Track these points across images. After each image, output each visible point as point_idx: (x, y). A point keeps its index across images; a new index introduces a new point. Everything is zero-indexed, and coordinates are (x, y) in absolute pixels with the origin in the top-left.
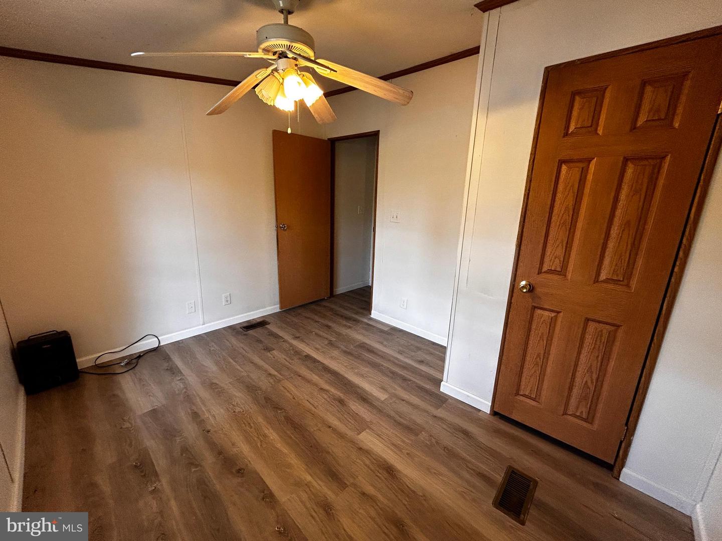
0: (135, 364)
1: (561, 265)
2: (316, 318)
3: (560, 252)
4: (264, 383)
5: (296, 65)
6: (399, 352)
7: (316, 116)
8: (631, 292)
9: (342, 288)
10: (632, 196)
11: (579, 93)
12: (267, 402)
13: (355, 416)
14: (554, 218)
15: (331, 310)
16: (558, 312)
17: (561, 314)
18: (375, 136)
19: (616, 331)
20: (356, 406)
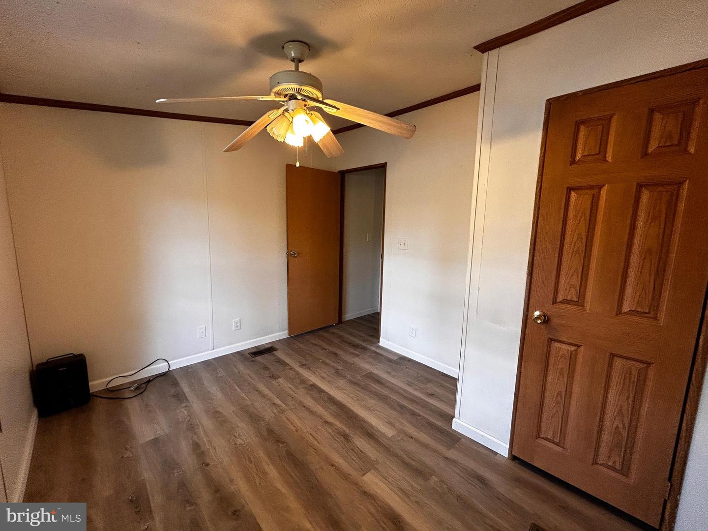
0: (144, 389)
1: (578, 295)
2: (325, 345)
3: (576, 281)
4: (268, 414)
5: (305, 105)
6: (408, 384)
7: (325, 151)
8: (659, 326)
9: (350, 314)
10: (650, 223)
11: (583, 122)
12: (269, 434)
13: (361, 455)
14: (566, 247)
15: (339, 336)
16: (579, 346)
17: (582, 348)
18: (383, 167)
19: (647, 369)
20: (360, 443)
